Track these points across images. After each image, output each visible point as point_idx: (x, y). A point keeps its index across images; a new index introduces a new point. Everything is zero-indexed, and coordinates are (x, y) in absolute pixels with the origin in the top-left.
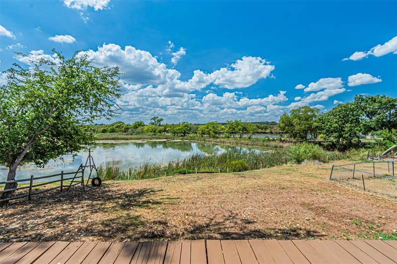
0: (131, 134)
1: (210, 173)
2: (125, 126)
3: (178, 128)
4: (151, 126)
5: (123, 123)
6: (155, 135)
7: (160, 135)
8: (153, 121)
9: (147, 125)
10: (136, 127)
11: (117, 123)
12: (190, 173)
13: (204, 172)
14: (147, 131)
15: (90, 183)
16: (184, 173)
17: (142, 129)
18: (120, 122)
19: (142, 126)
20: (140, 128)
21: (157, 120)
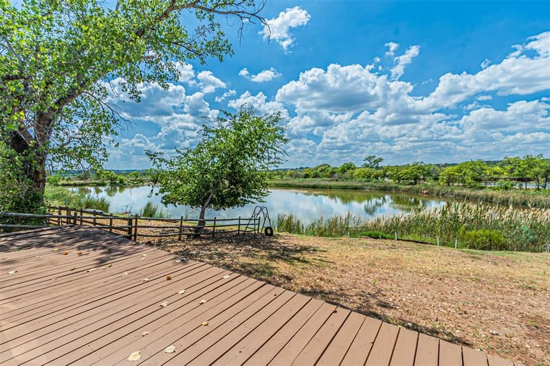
0: (337, 180)
1: (421, 243)
2: (330, 169)
3: (405, 171)
4: (363, 169)
5: (329, 166)
6: (369, 181)
7: (376, 182)
8: (368, 163)
9: (358, 168)
10: (344, 171)
11: (321, 166)
12: (385, 238)
13: (410, 241)
14: (358, 175)
15: (263, 232)
16: (376, 237)
17: (352, 173)
18: (326, 165)
19: (352, 169)
20: (349, 172)
21: (374, 162)
